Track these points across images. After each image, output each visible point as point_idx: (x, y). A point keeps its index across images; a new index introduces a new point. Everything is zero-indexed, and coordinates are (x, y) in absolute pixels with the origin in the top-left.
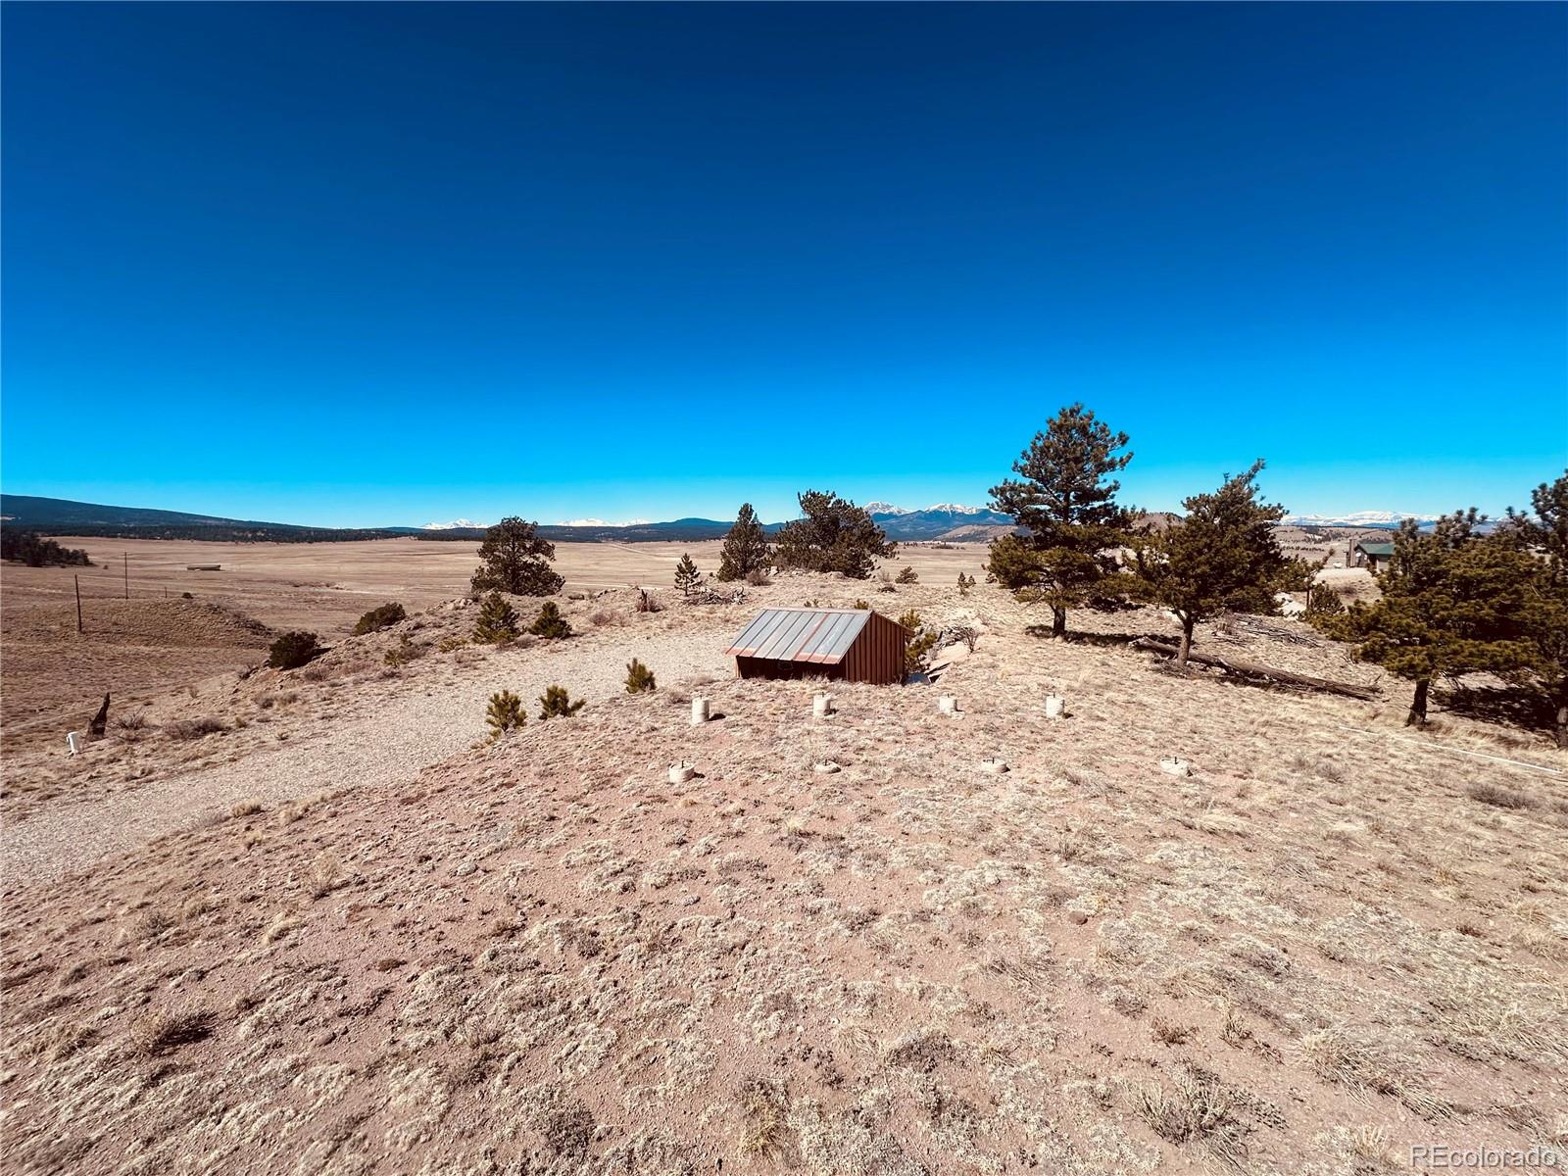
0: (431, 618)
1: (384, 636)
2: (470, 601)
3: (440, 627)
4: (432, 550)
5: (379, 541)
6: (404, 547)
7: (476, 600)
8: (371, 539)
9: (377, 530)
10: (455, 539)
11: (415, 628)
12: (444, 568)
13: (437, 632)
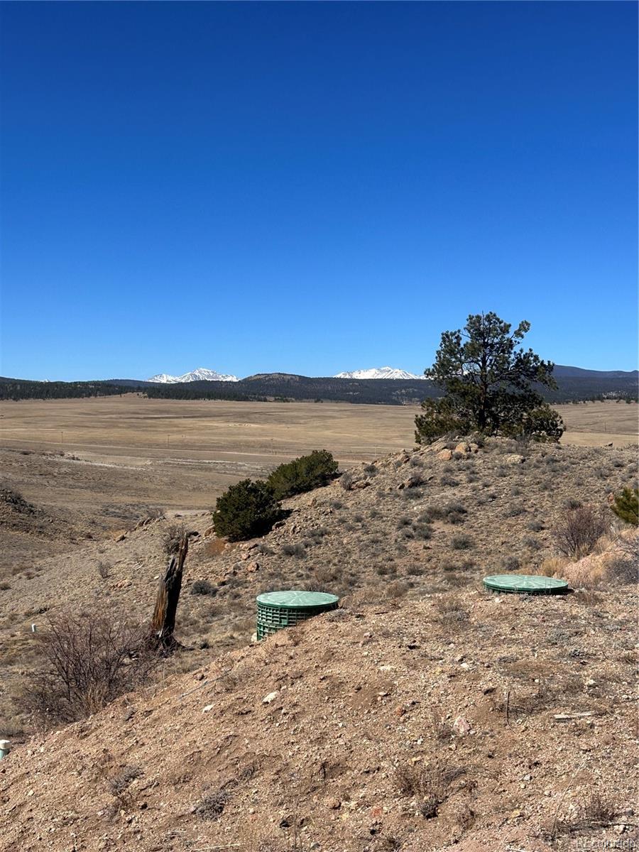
2: (475, 445)
3: (457, 485)
4: (168, 412)
5: (99, 399)
6: (132, 407)
8: (89, 395)
9: (95, 383)
10: (197, 397)
11: (413, 485)
12: (187, 437)
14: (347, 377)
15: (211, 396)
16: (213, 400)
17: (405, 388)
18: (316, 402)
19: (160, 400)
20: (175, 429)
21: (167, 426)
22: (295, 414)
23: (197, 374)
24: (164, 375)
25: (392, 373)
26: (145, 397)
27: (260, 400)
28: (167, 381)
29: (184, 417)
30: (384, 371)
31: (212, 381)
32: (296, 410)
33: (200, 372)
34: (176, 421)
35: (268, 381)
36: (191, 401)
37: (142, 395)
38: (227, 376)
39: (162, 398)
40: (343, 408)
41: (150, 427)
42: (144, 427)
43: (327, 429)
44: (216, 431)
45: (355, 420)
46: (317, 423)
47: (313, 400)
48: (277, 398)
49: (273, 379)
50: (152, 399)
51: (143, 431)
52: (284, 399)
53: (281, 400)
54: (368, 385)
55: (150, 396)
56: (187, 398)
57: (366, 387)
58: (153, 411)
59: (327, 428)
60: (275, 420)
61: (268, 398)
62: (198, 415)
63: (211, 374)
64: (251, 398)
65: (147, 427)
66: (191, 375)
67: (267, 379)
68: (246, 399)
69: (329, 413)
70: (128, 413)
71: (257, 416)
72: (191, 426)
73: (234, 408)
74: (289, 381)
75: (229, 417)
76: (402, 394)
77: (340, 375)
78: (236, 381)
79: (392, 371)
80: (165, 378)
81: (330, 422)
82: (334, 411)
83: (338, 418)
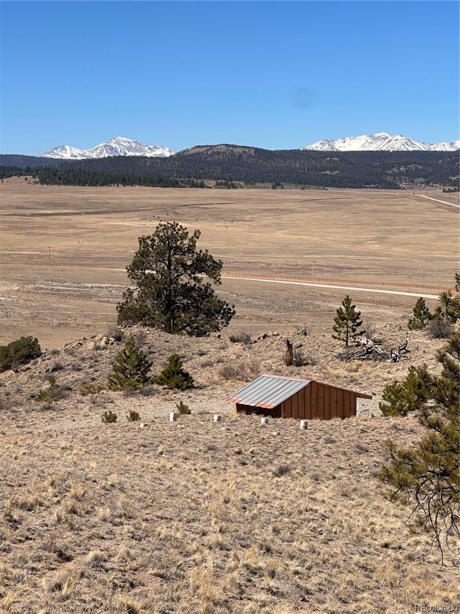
0: (70, 359)
1: (23, 377)
2: (112, 339)
3: (80, 370)
7: (118, 339)
11: (54, 370)
13: (76, 375)
14: (326, 148)
15: (126, 181)
16: (130, 187)
17: (406, 164)
18: (274, 188)
19: (56, 187)
20: (72, 231)
21: (61, 226)
22: (241, 206)
23: (114, 145)
24: (67, 147)
25: (389, 141)
26: (36, 183)
27: (194, 186)
28: (72, 155)
29: (86, 213)
30: (378, 138)
31: (133, 157)
32: (242, 200)
33: (117, 143)
34: (74, 219)
35: (211, 155)
36: (99, 188)
37: (32, 180)
38: (155, 147)
39: (59, 184)
40: (307, 197)
41: (38, 228)
42: (28, 228)
43: (279, 229)
44: (126, 233)
45: (320, 215)
46: (267, 219)
47: (270, 185)
48: (219, 181)
49: (218, 153)
50: (45, 186)
51: (27, 234)
52: (229, 185)
53: (225, 184)
54: (353, 161)
55: (43, 182)
56: (94, 183)
57: (349, 163)
58: (44, 204)
59: (280, 227)
60: (211, 216)
61: (206, 182)
62: (105, 209)
63: (134, 145)
64: (182, 182)
65: (33, 228)
66: (105, 146)
67: (209, 153)
68: (175, 184)
69: (287, 205)
70: (10, 207)
71: (186, 210)
72: (94, 226)
73: (156, 198)
74: (240, 156)
75: (147, 213)
76: (401, 173)
77: (316, 146)
78: (168, 155)
79: (390, 138)
80: (68, 151)
81: (286, 218)
82: (294, 201)
83: (298, 212)
